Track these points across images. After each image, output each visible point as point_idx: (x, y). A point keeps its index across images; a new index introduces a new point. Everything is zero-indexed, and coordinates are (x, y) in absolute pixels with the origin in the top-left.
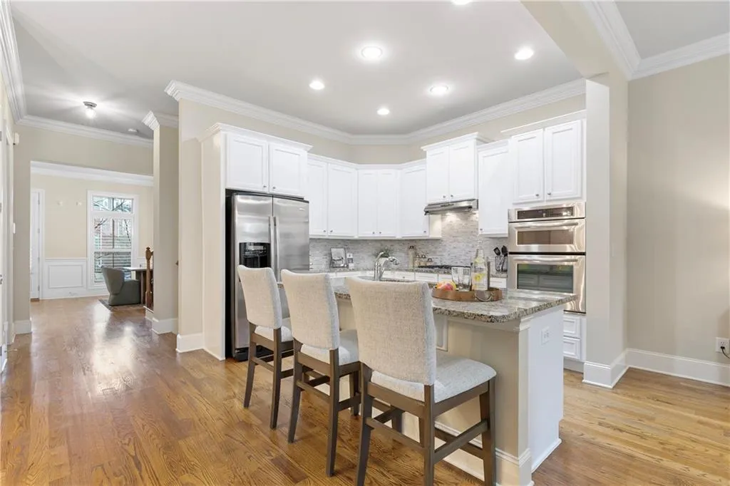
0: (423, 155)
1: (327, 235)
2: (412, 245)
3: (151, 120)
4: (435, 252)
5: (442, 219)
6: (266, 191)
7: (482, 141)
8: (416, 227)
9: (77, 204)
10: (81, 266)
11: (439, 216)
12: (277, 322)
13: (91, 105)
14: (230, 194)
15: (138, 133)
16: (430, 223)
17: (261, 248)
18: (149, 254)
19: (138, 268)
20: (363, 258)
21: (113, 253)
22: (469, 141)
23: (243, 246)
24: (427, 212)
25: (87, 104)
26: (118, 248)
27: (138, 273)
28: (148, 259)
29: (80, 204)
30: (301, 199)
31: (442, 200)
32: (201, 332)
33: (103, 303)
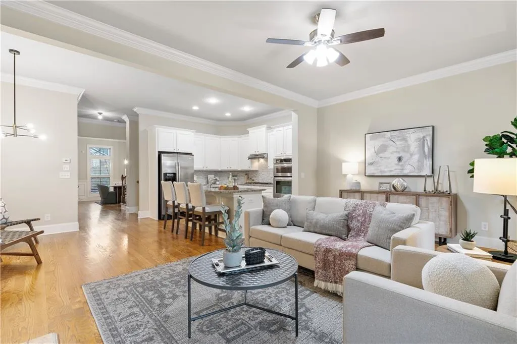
0: (248, 133)
1: (205, 169)
2: (247, 173)
3: (125, 118)
4: (256, 177)
5: (259, 161)
6: (175, 151)
7: (269, 128)
8: (246, 165)
9: (82, 152)
10: (84, 184)
11: (257, 160)
12: (173, 199)
13: (100, 114)
14: (160, 153)
15: (119, 121)
16: (252, 163)
17: (173, 175)
18: (123, 178)
19: (114, 185)
20: (224, 179)
21: (100, 178)
22: (263, 128)
23: (165, 174)
24: (249, 158)
25: (99, 113)
26: (103, 175)
27: (115, 188)
28: (122, 180)
29: (83, 152)
30: (190, 154)
31: (254, 153)
32: (148, 210)
33: (98, 203)
